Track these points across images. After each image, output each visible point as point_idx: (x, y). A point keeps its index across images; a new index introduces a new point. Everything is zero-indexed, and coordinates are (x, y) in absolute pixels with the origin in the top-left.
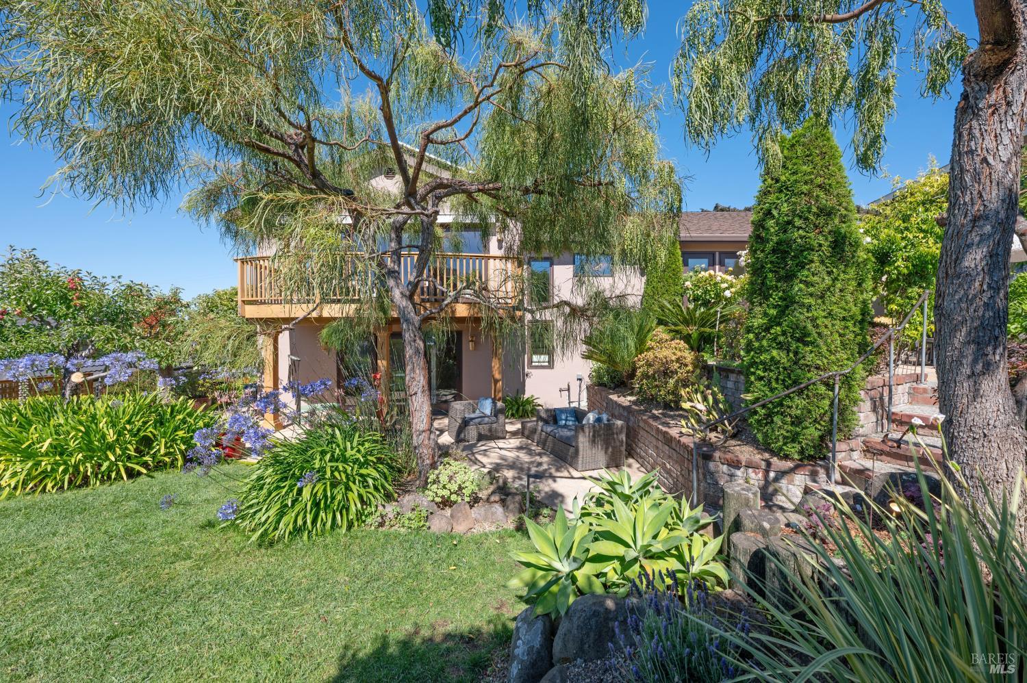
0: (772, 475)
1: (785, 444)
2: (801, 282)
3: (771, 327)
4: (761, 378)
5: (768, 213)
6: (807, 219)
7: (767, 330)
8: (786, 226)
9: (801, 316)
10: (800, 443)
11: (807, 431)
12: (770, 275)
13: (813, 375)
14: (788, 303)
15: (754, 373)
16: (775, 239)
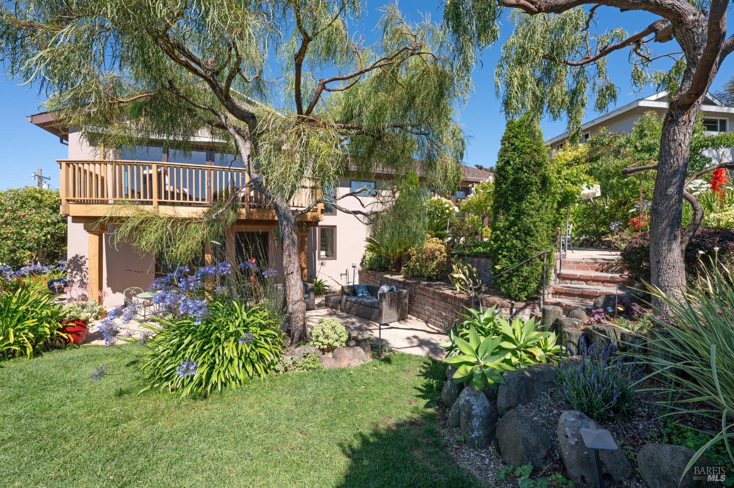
0: (514, 310)
1: (519, 293)
2: (528, 201)
3: (511, 227)
4: (505, 256)
5: (508, 163)
6: (529, 167)
7: (509, 229)
8: (518, 170)
9: (527, 221)
10: (527, 291)
11: (531, 284)
12: (510, 198)
13: (535, 254)
14: (520, 214)
15: (501, 254)
16: (512, 177)
